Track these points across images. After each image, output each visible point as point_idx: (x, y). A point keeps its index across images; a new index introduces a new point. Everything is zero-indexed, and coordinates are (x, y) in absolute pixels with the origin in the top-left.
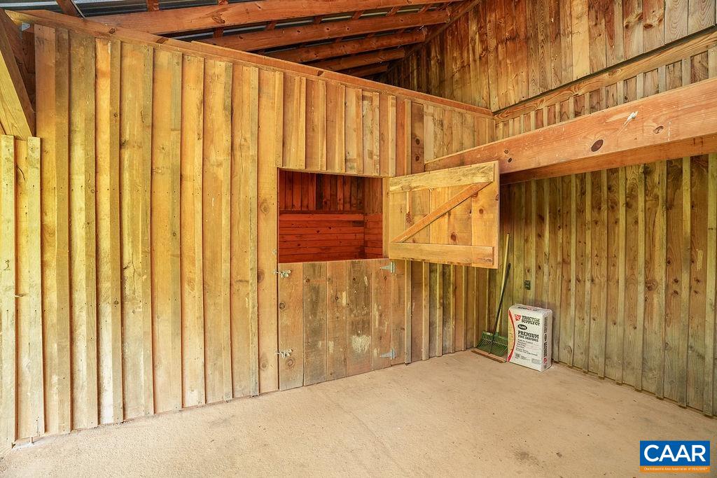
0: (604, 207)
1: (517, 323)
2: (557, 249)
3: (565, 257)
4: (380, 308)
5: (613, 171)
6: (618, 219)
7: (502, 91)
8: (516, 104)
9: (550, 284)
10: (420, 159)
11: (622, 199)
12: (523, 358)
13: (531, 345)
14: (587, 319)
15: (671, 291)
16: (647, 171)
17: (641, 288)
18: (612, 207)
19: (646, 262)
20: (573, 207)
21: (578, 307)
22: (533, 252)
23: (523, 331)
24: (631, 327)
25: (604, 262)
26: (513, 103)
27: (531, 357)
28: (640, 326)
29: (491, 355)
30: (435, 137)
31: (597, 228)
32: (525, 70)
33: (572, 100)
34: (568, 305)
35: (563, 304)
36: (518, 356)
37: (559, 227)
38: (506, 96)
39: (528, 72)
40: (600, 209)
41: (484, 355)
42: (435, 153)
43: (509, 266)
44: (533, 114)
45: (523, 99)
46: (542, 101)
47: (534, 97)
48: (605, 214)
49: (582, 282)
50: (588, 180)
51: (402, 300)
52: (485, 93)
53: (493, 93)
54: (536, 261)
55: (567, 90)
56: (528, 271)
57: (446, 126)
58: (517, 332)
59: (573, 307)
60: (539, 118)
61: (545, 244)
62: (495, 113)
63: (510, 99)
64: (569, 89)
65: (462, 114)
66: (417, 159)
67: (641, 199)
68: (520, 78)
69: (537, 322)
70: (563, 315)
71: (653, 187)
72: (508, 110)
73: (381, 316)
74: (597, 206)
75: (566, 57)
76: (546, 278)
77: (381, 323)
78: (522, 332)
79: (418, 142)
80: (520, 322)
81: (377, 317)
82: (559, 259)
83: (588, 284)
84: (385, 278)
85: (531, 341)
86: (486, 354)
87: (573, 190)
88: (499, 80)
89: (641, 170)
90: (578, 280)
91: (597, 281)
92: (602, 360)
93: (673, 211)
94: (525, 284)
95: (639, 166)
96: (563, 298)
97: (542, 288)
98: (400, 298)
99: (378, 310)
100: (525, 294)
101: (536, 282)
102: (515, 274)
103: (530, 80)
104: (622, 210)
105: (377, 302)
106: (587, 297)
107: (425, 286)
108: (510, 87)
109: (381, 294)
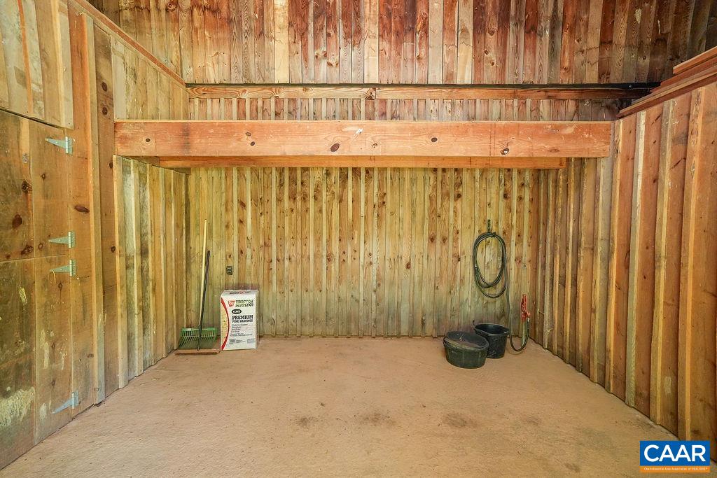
0: (299, 198)
1: (230, 310)
2: (259, 234)
3: (267, 240)
4: (52, 334)
5: (305, 170)
6: (309, 208)
7: (199, 63)
8: (215, 84)
9: (253, 266)
10: (109, 112)
11: (312, 193)
12: (238, 341)
13: (245, 327)
14: (286, 291)
15: (342, 260)
16: (328, 174)
17: (325, 260)
18: (304, 199)
19: (328, 241)
20: (274, 196)
21: (278, 283)
22: (235, 237)
23: (238, 315)
24: (318, 291)
25: (299, 243)
26: (213, 82)
27: (246, 338)
28: (324, 290)
29: (201, 351)
30: (128, 89)
31: (293, 215)
32: (227, 51)
33: (273, 100)
34: (270, 282)
35: (266, 283)
36: (233, 341)
37: (261, 214)
38: (204, 71)
39: (230, 56)
40: (295, 199)
41: (192, 354)
42: (127, 111)
43: (208, 253)
44: (235, 101)
45: (225, 82)
46: (245, 91)
47: (236, 84)
48: (299, 203)
49: (281, 261)
50: (287, 173)
51: (88, 315)
52: (174, 58)
53: (186, 62)
54: (239, 246)
55: (268, 89)
56: (230, 256)
57: (139, 80)
58: (231, 318)
59: (274, 284)
60: (241, 107)
61: (247, 230)
62: (188, 85)
63: (209, 75)
64: (271, 89)
65: (157, 71)
66: (105, 112)
67: (324, 193)
68: (220, 57)
69: (251, 304)
70: (266, 292)
71: (331, 185)
72: (205, 88)
73: (53, 347)
74: (293, 197)
75: (269, 58)
76: (248, 261)
77: (53, 358)
78: (236, 317)
79: (105, 87)
80: (234, 308)
81: (47, 352)
82: (261, 242)
83: (287, 262)
84: (60, 286)
85: (245, 323)
86: (196, 351)
87: (274, 180)
88: (195, 49)
89: (324, 172)
90: (278, 260)
91: (293, 259)
92: (299, 322)
93: (343, 203)
94: (227, 270)
95: (323, 168)
96: (266, 277)
97: (245, 271)
98: (84, 312)
99: (48, 338)
100: (227, 279)
101: (238, 266)
102: (215, 260)
103: (232, 66)
104: (312, 200)
105: (46, 326)
106: (286, 274)
107: (122, 287)
108: (209, 63)
109: (52, 312)
